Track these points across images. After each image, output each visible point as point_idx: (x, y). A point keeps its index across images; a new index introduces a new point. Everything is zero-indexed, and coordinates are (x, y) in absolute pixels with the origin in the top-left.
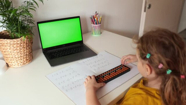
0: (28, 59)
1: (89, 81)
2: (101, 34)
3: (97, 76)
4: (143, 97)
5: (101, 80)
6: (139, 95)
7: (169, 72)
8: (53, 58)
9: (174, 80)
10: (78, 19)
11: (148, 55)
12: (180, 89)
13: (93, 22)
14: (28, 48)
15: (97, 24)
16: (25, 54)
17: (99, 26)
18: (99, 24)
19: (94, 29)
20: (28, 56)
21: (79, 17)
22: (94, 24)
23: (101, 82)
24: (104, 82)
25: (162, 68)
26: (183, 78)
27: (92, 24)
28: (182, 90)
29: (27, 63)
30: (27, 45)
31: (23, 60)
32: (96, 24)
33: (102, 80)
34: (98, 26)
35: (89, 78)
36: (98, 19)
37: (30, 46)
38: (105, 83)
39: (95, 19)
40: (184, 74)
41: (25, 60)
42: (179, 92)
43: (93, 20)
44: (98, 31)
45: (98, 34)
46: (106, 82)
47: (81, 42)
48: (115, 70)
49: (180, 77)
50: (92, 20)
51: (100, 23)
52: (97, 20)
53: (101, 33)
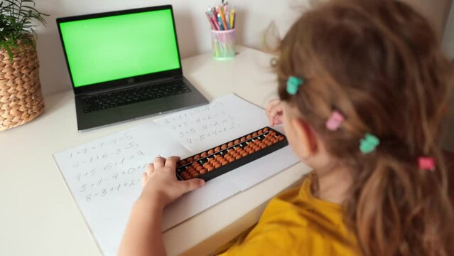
0: (23, 112)
1: (154, 173)
2: (238, 56)
3: (186, 160)
4: (293, 237)
5: (195, 169)
6: (284, 230)
7: (369, 144)
8: (93, 110)
9: (391, 175)
10: (169, 11)
11: (292, 83)
12: (416, 210)
13: (213, 23)
14: (18, 81)
15: (223, 29)
16: (12, 96)
17: (230, 33)
18: (228, 29)
19: (218, 42)
20: (20, 103)
21: (169, 7)
22: (217, 29)
23: (192, 177)
24: (200, 177)
25: (339, 130)
26: (428, 171)
27: (212, 29)
28: (422, 211)
29: (23, 122)
30: (15, 72)
31: (6, 112)
32: (221, 30)
33: (198, 172)
34: (226, 34)
35: (157, 165)
36: (227, 17)
37: (26, 76)
38: (203, 181)
39: (219, 15)
40: (430, 155)
41: (12, 112)
42: (409, 219)
43: (214, 19)
44: (227, 47)
45: (227, 56)
46: (208, 177)
47: (178, 73)
48: (242, 142)
49: (416, 164)
50: (212, 21)
51: (233, 28)
52: (223, 19)
53: (236, 54)
